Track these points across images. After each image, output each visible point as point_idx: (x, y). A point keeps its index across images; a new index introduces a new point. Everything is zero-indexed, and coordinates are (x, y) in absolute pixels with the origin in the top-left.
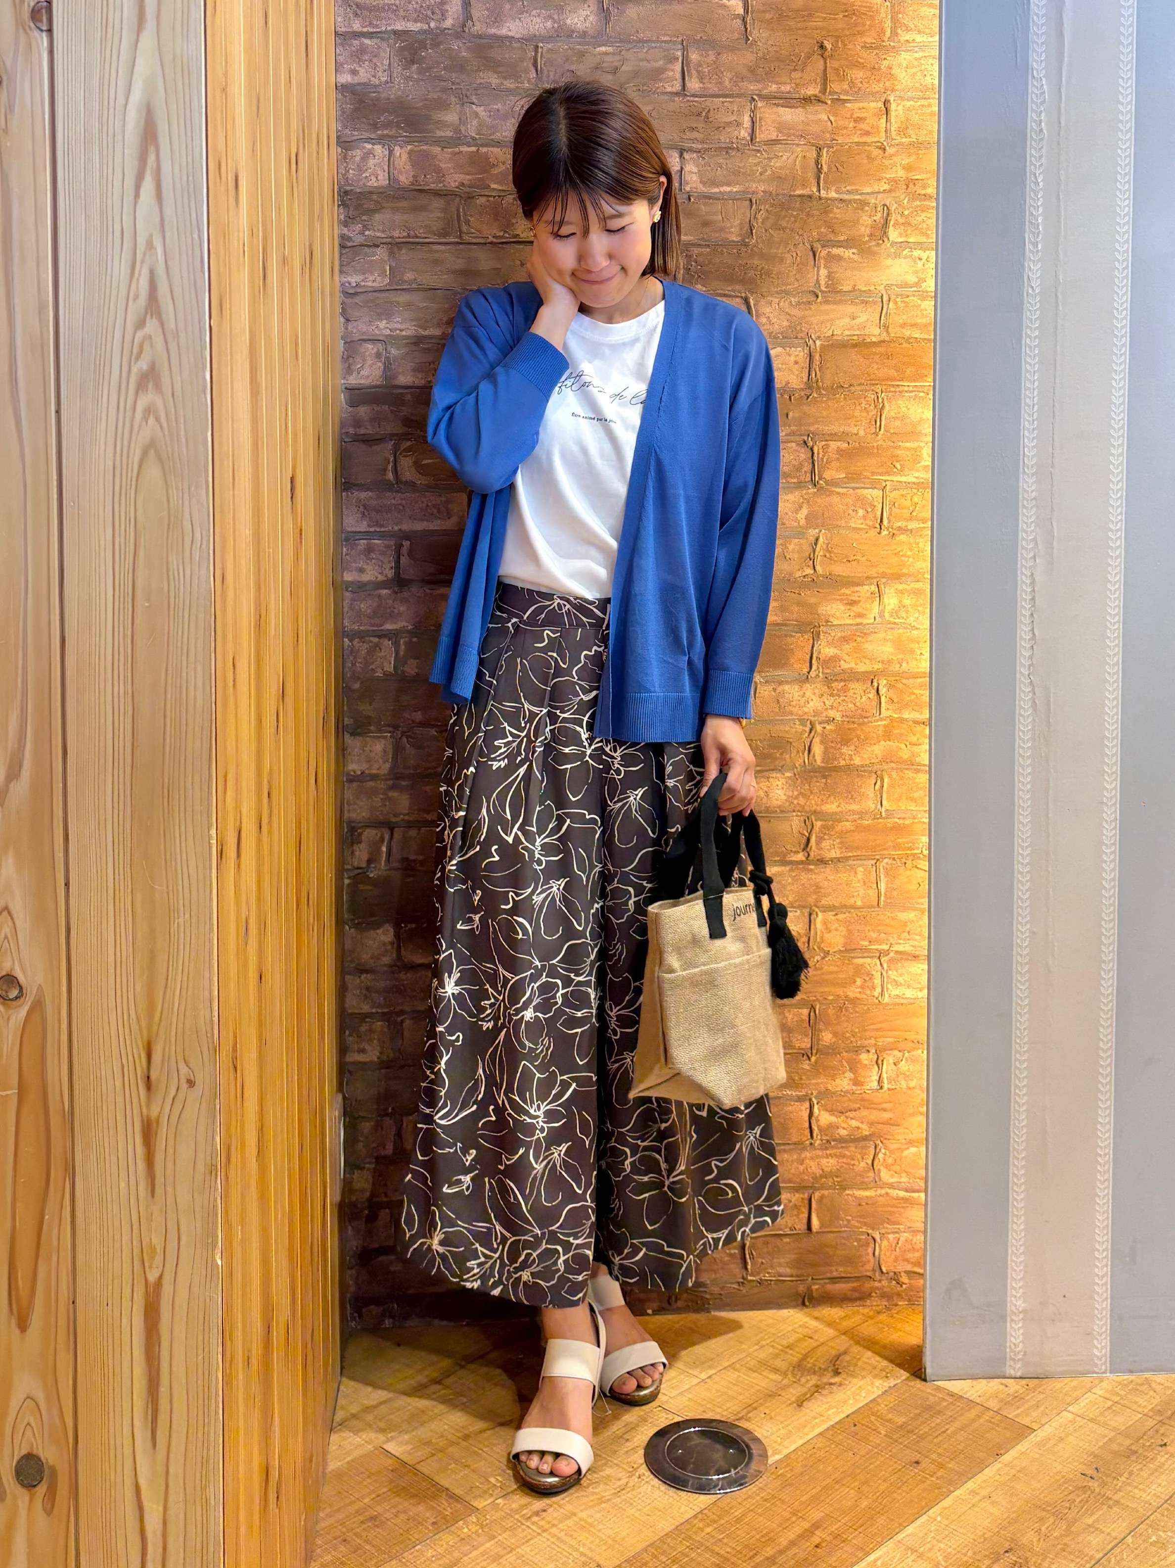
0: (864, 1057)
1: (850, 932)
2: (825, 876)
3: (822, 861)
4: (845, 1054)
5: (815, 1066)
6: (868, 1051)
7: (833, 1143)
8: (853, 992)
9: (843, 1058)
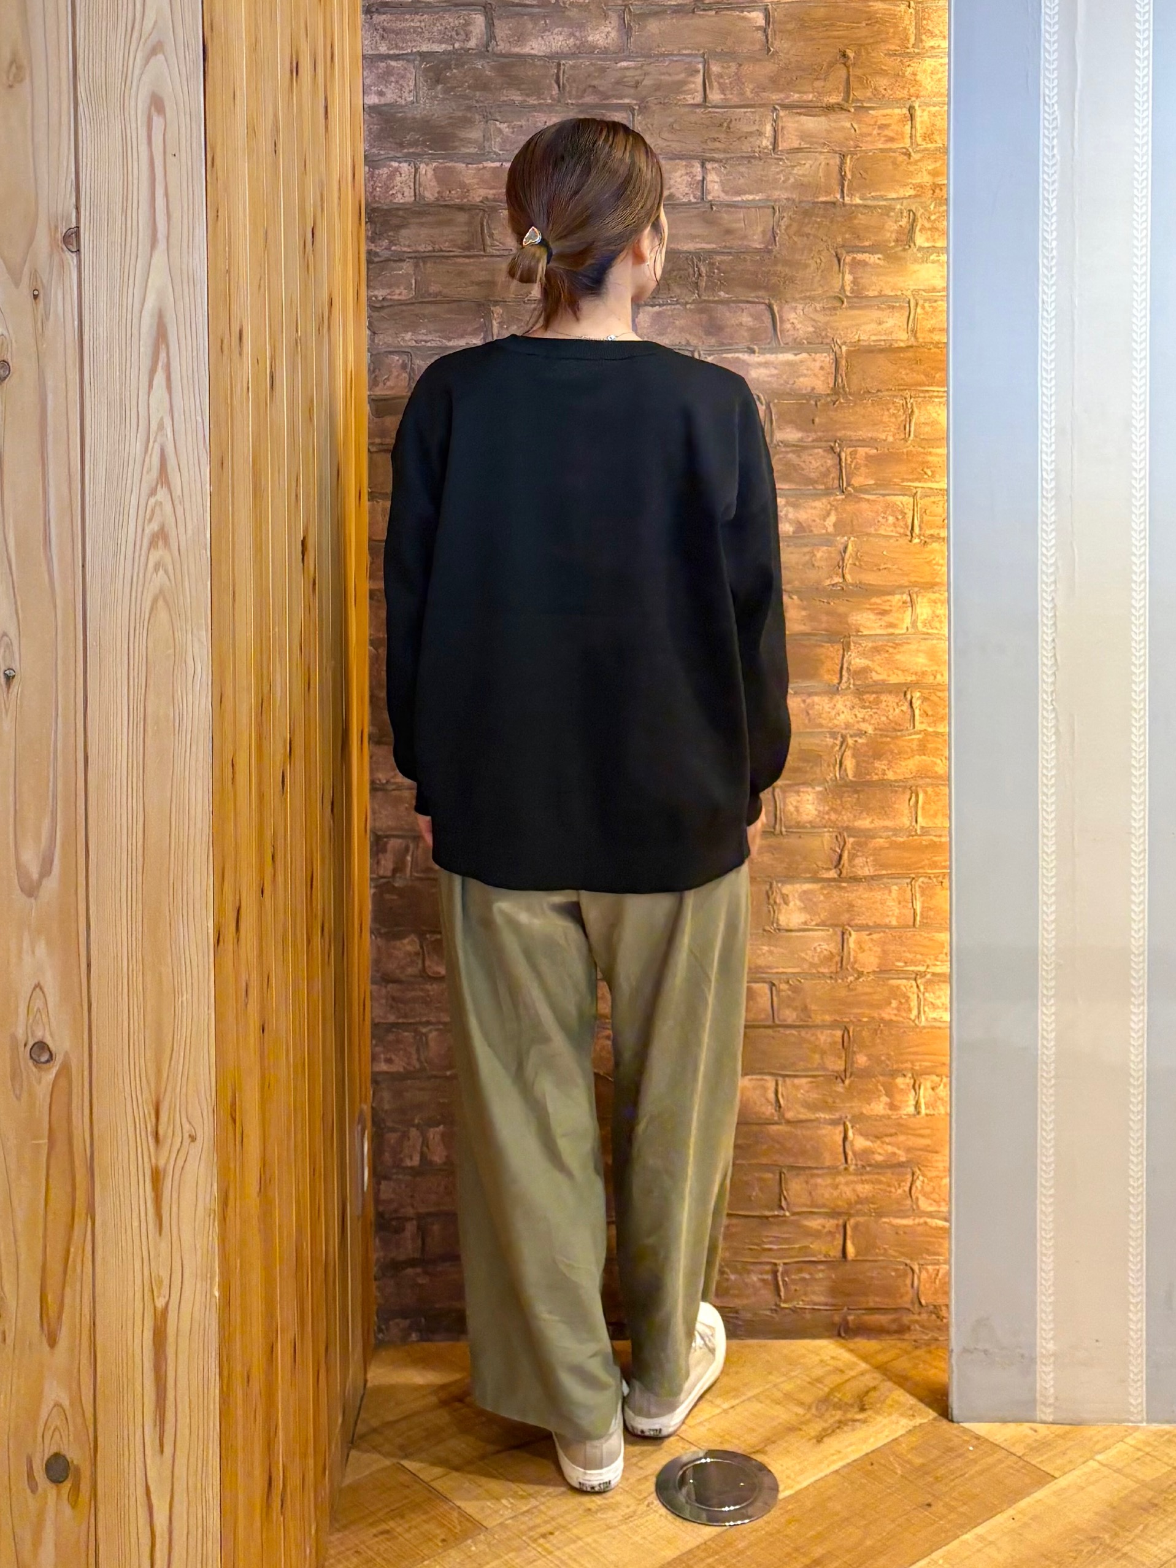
0: (900, 1081)
1: (884, 952)
2: (859, 895)
3: (855, 879)
4: (881, 1078)
5: (849, 1089)
6: (904, 1076)
7: (868, 1169)
8: (888, 1014)
9: (878, 1081)
